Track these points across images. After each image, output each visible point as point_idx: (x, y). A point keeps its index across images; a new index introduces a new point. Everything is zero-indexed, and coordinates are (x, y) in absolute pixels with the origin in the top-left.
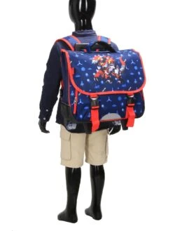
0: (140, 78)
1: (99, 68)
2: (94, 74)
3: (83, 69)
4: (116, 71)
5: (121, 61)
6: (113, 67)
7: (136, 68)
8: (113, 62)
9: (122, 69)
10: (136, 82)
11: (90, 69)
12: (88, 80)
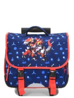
0: (64, 57)
1: (28, 48)
2: (23, 53)
3: (15, 48)
4: (42, 51)
5: (49, 43)
6: (40, 48)
7: (61, 49)
8: (42, 44)
9: (48, 49)
10: (59, 60)
11: (21, 49)
12: (18, 57)
